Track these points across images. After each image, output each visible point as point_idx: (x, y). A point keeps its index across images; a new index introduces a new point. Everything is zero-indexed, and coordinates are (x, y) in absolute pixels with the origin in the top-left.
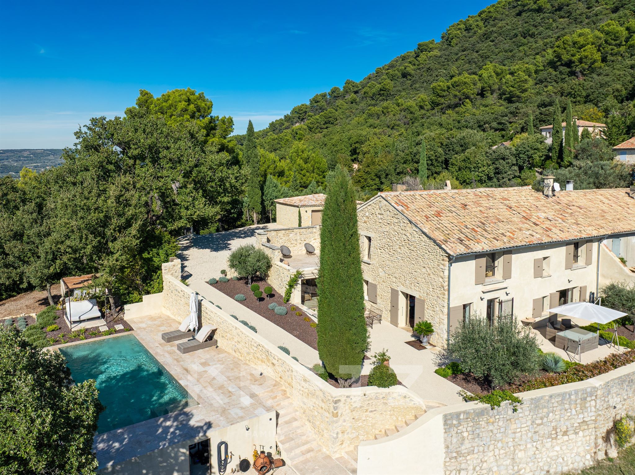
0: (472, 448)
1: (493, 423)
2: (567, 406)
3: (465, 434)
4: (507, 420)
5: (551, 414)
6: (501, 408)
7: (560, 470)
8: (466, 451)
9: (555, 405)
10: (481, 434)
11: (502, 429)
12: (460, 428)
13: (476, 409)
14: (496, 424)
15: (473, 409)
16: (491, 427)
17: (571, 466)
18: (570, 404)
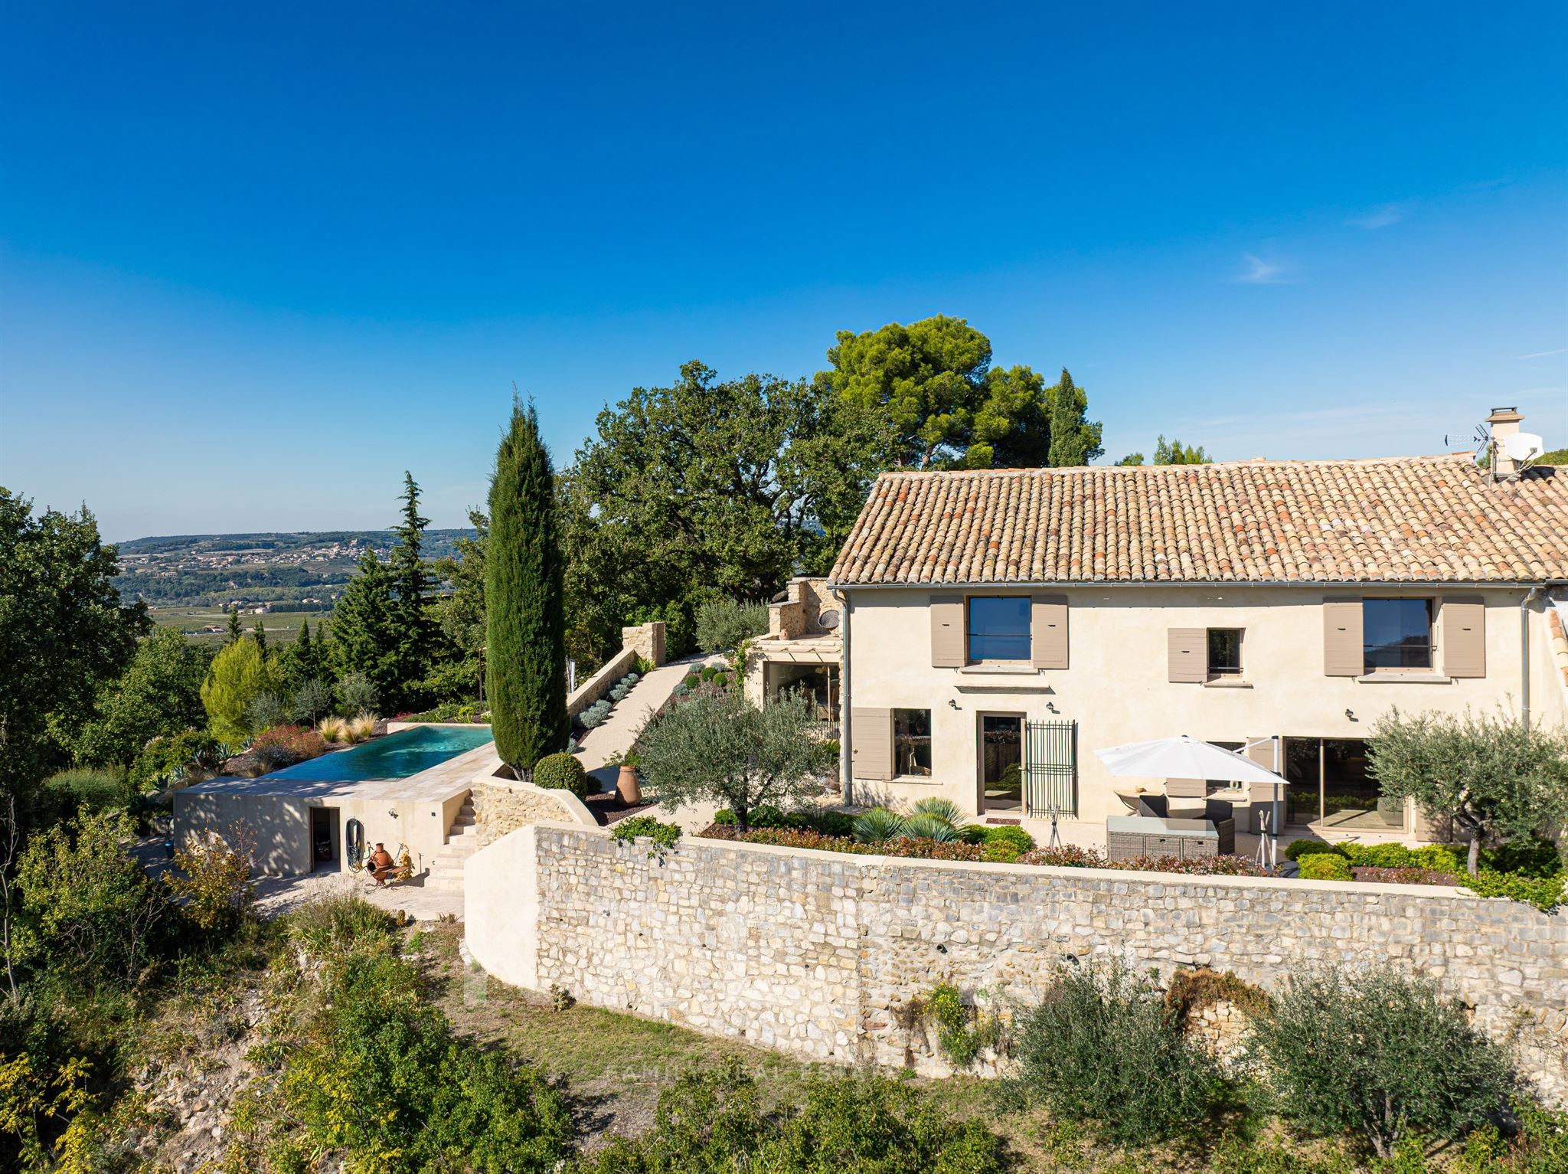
0: (585, 914)
1: (622, 874)
2: (782, 892)
3: (573, 880)
4: (650, 879)
5: (744, 899)
6: (636, 847)
7: (771, 1041)
8: (574, 914)
9: (753, 878)
10: (600, 889)
11: (639, 893)
12: (563, 863)
13: (592, 834)
14: (627, 879)
15: (586, 833)
16: (618, 883)
17: (797, 1044)
18: (789, 888)
